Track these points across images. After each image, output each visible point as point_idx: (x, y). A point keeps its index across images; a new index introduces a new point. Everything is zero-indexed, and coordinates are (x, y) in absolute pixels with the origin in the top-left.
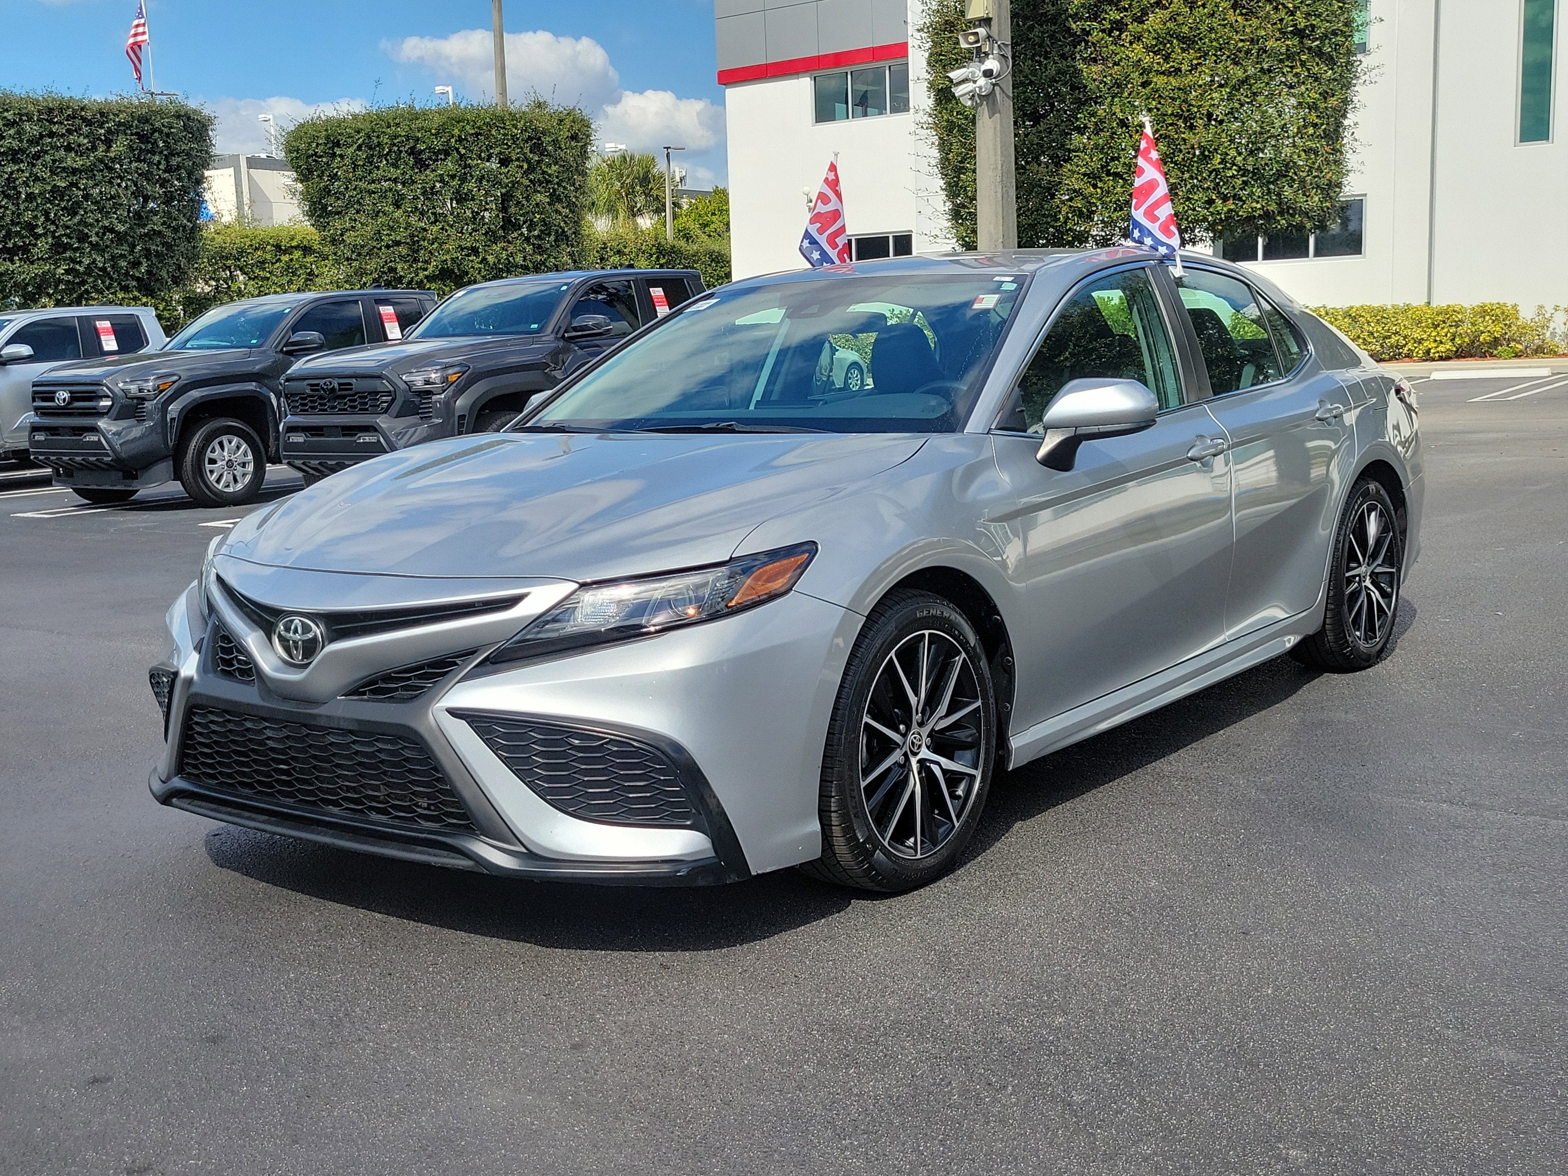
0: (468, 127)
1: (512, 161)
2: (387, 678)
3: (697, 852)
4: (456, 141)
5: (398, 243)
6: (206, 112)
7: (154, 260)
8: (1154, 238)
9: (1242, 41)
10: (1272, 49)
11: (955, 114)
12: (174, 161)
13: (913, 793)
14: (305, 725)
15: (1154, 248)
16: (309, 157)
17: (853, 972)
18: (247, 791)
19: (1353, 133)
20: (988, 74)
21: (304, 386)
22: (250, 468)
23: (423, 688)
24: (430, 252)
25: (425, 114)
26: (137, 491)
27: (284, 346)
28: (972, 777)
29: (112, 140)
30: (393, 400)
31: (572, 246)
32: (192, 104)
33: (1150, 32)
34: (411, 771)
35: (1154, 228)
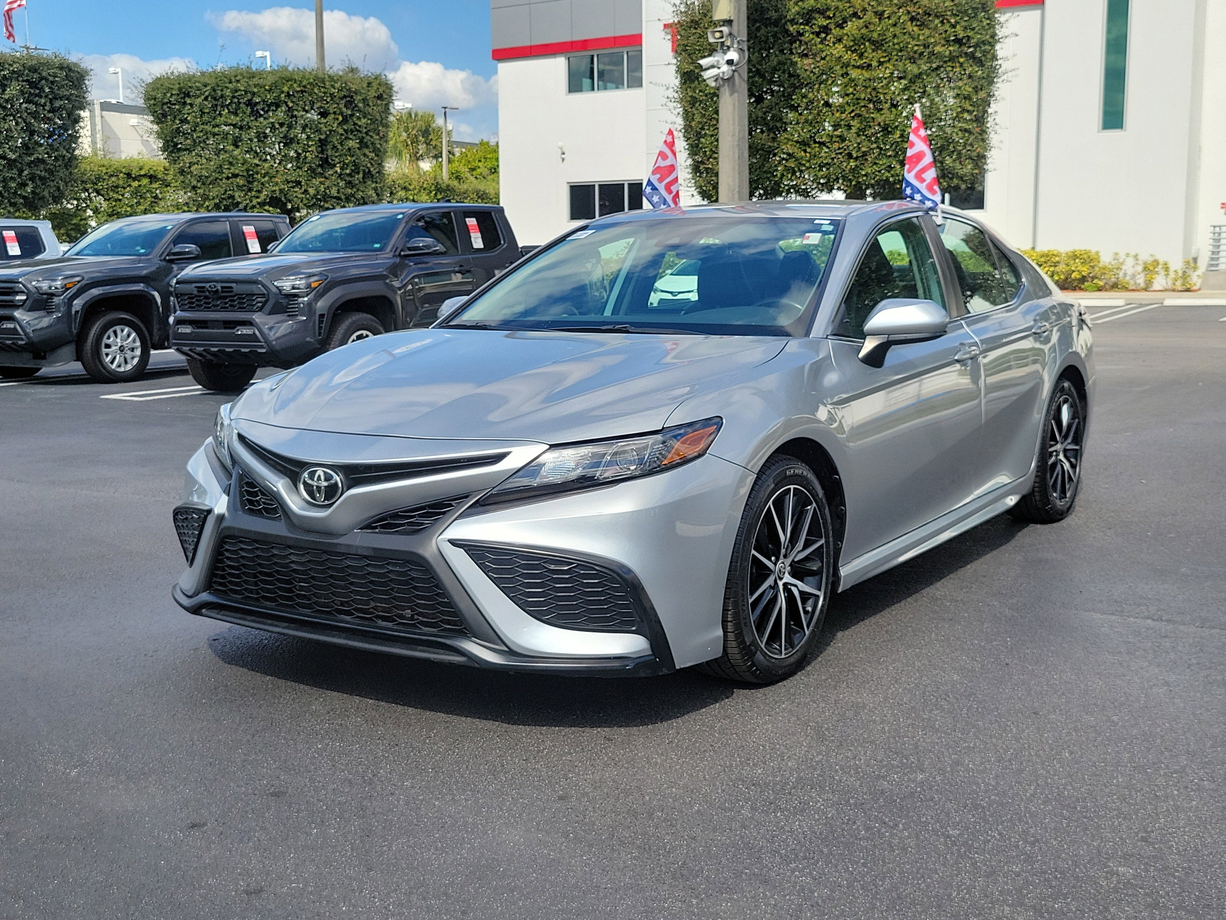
0: (295, 85)
1: (330, 113)
2: (395, 516)
3: (639, 651)
4: (285, 96)
5: (235, 176)
6: (83, 65)
7: (39, 183)
8: (923, 195)
9: (917, 45)
10: (939, 53)
11: (697, 92)
12: (57, 104)
13: (781, 608)
14: (325, 552)
15: (922, 202)
16: (164, 104)
17: (754, 742)
18: (268, 604)
19: (994, 119)
20: (730, 62)
21: (192, 288)
22: (138, 352)
23: (422, 524)
24: (262, 184)
25: (260, 74)
26: (41, 369)
27: (168, 255)
28: (818, 597)
29: (6, 85)
30: (267, 301)
31: (376, 182)
32: (73, 58)
33: (848, 36)
34: (415, 588)
35: (922, 187)
